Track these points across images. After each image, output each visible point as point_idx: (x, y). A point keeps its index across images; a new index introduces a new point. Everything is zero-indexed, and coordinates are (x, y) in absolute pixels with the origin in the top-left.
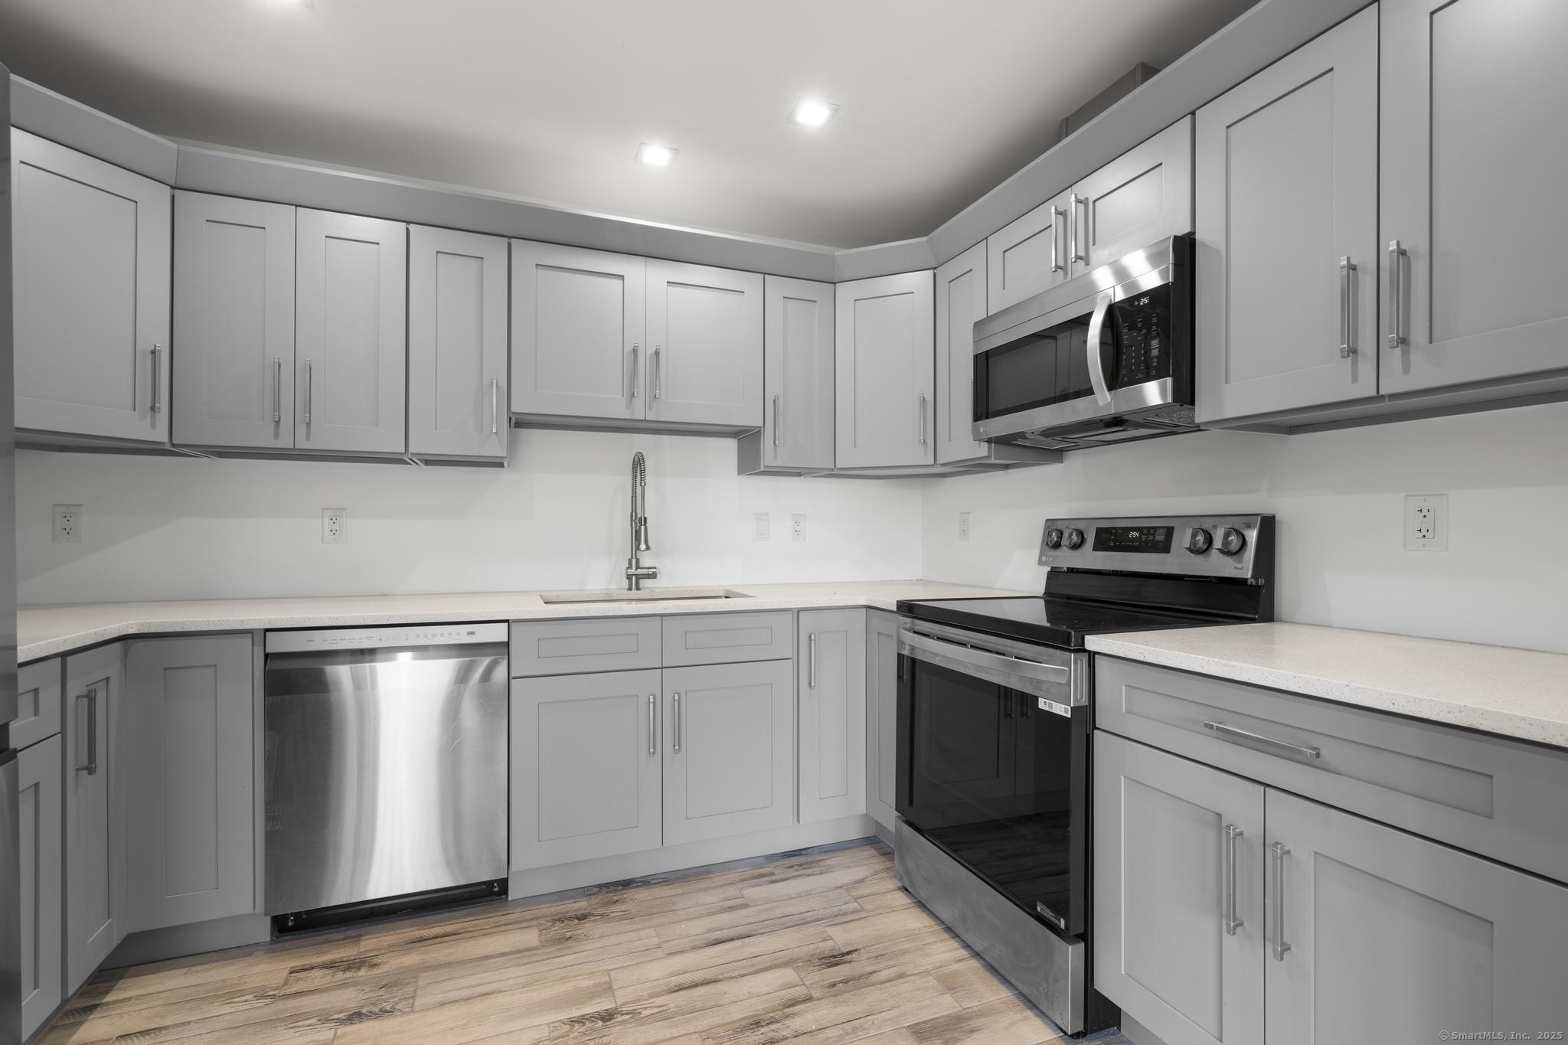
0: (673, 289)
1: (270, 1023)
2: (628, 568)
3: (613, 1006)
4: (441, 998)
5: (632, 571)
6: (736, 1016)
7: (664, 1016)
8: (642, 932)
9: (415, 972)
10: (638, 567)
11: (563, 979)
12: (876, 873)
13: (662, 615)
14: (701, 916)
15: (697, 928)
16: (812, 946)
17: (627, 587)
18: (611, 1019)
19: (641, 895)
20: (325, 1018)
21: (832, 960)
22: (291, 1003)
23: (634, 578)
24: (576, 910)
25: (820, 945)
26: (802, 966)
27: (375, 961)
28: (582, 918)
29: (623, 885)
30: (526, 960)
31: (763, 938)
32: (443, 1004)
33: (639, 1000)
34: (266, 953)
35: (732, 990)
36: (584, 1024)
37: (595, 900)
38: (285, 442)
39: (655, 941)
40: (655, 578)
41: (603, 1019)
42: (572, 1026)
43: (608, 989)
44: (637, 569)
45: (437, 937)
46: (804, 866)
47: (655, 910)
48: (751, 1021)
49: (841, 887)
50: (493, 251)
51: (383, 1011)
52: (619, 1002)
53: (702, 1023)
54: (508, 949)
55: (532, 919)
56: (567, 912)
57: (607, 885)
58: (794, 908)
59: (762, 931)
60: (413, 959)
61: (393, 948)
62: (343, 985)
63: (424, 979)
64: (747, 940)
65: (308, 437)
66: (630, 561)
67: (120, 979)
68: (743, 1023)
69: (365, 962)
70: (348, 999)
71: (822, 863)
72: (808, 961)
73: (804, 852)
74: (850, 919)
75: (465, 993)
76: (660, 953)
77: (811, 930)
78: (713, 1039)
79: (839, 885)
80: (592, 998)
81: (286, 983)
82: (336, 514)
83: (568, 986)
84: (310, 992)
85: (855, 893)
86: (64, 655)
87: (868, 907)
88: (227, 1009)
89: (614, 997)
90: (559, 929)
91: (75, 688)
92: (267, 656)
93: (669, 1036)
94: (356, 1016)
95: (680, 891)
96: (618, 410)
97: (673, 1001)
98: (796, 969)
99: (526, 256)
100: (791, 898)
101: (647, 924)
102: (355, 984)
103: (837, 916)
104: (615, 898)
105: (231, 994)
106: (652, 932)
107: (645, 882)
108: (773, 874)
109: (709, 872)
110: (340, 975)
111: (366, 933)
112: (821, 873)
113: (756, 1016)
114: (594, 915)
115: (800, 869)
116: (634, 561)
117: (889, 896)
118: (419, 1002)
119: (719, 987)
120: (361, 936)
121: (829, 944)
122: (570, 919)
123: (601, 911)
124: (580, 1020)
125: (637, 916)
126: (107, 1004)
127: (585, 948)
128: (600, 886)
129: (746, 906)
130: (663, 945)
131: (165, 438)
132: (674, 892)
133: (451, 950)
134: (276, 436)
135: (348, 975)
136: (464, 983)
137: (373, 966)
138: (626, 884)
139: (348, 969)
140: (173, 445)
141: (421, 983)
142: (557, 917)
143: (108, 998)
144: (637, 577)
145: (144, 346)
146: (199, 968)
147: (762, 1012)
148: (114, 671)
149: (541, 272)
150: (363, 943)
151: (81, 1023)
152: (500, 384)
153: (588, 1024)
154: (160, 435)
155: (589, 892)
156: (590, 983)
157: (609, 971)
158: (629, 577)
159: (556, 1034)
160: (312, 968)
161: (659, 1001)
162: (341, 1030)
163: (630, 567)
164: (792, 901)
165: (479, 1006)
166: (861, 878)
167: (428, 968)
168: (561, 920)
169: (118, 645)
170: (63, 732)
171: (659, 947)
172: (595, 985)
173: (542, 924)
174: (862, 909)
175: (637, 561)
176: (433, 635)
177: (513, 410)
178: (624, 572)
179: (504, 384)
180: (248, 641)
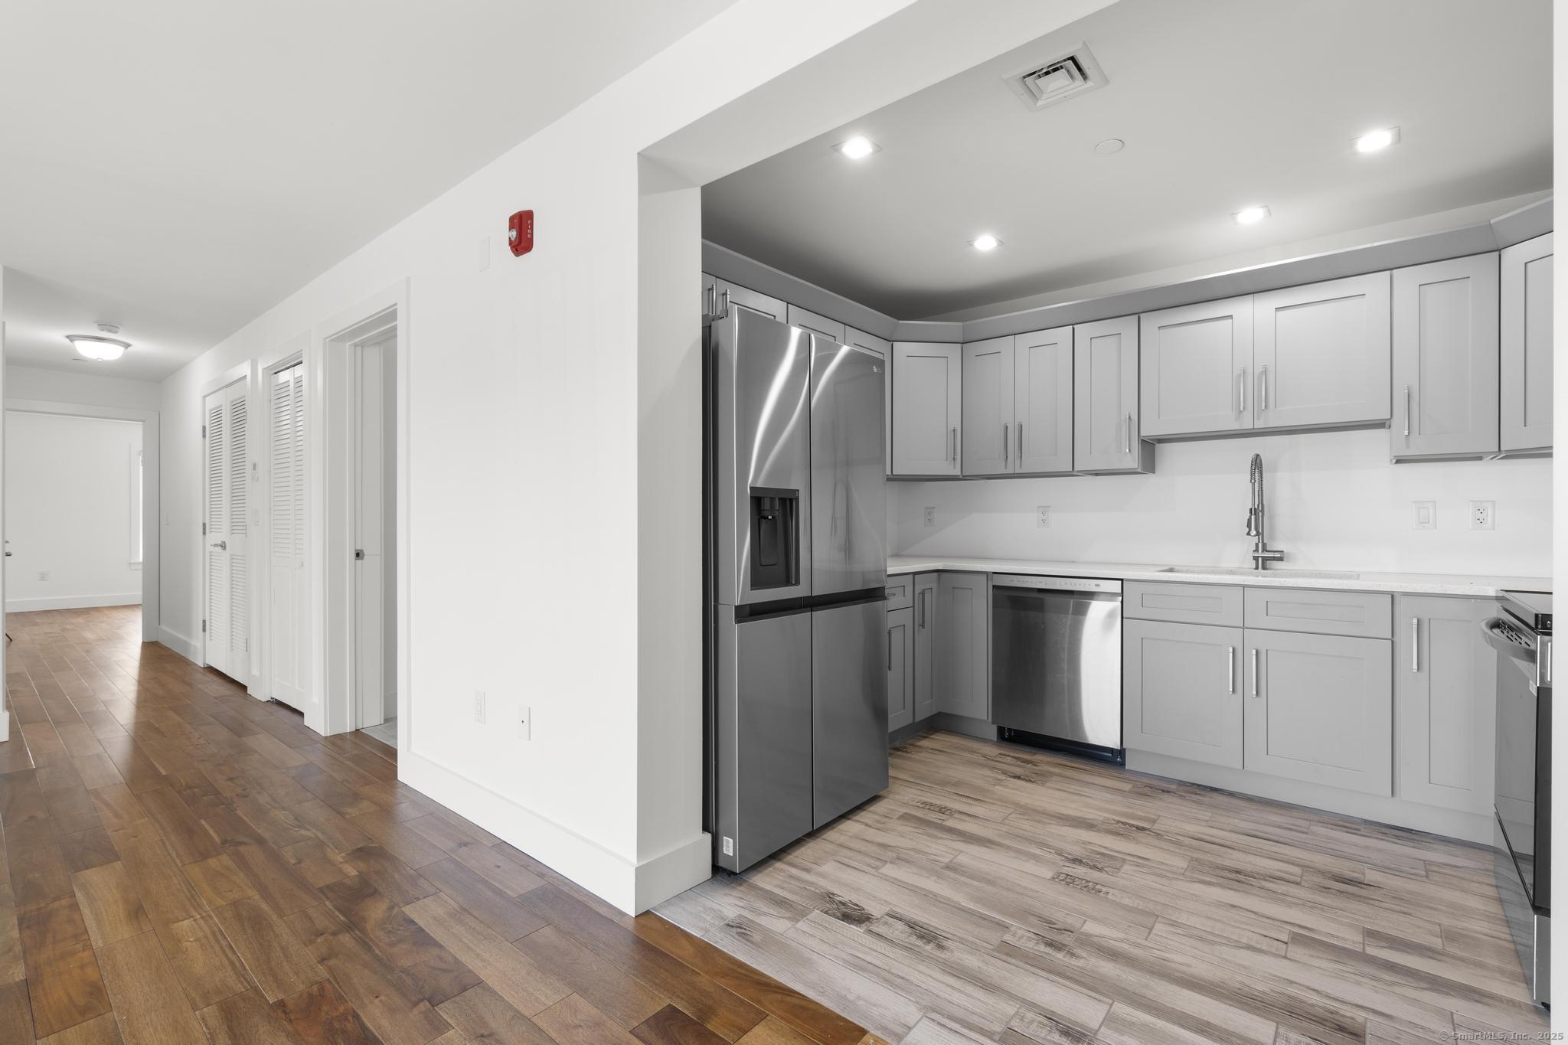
0: (1280, 313)
1: (983, 766)
2: (1254, 551)
3: (1149, 827)
4: (1059, 787)
5: (1260, 554)
6: (1225, 863)
7: (1178, 844)
8: (1202, 812)
9: (1052, 774)
10: (1264, 550)
11: (1129, 807)
13: (1244, 587)
14: (1257, 822)
16: (1335, 868)
17: (1254, 567)
18: (1143, 830)
19: (1220, 797)
20: (1004, 773)
21: (1347, 880)
22: (993, 763)
23: (1260, 559)
24: (1166, 787)
25: (1346, 871)
26: (1312, 871)
27: (1038, 764)
28: (1165, 792)
29: (1213, 789)
30: (1113, 793)
33: (1166, 831)
34: (992, 743)
35: (1236, 854)
37: (1182, 788)
38: (1010, 471)
40: (1282, 560)
41: (1138, 828)
42: (1117, 823)
43: (1154, 821)
44: (1263, 551)
46: (1400, 838)
47: (1225, 807)
48: (1235, 869)
49: (1424, 861)
50: (1127, 328)
51: (1030, 781)
53: (1199, 855)
54: (1108, 785)
55: (1133, 781)
56: (1158, 786)
57: (1199, 786)
58: (1350, 850)
60: (1056, 770)
61: (1048, 763)
62: (1019, 766)
63: (1054, 778)
65: (1021, 467)
66: (1257, 545)
69: (1032, 762)
70: (1018, 771)
71: (1423, 843)
72: (1321, 872)
73: (1413, 832)
74: (1402, 875)
76: (1204, 824)
80: (1139, 819)
81: (996, 756)
82: (1044, 509)
83: (1129, 810)
84: (1004, 762)
85: (1433, 868)
86: (915, 574)
87: (1434, 878)
88: (970, 755)
89: (1153, 824)
91: (918, 590)
92: (994, 586)
94: (1018, 778)
95: (1255, 807)
96: (1227, 422)
97: (1187, 841)
98: (1304, 870)
99: (1150, 323)
102: (1024, 767)
103: (1389, 869)
105: (973, 751)
106: (1210, 815)
107: (1232, 794)
108: (1359, 830)
109: (1293, 808)
110: (1019, 763)
111: (1042, 754)
112: (1414, 847)
113: (1242, 869)
114: (1175, 794)
115: (1389, 837)
116: (1260, 545)
117: (1474, 884)
118: (1050, 784)
120: (1038, 753)
121: (1356, 874)
122: (1157, 789)
123: (1183, 794)
124: (1124, 823)
125: (1205, 804)
126: (931, 738)
127: (1154, 802)
128: (1196, 784)
129: (1303, 832)
130: (1211, 822)
131: (959, 473)
132: (1247, 805)
134: (1006, 468)
135: (1024, 764)
136: (1074, 787)
137: (1036, 765)
138: (1215, 790)
140: (963, 476)
141: (1053, 779)
143: (931, 736)
144: (1266, 559)
145: (951, 428)
147: (1249, 870)
148: (934, 586)
149: (1162, 331)
150: (1037, 756)
152: (1132, 417)
153: (1128, 826)
154: (957, 472)
155: (1182, 783)
156: (1143, 815)
157: (1159, 816)
158: (1256, 559)
160: (1008, 756)
161: (1180, 837)
162: (1008, 779)
163: (1257, 550)
164: (1353, 846)
166: (1459, 865)
167: (1059, 775)
168: (1150, 787)
169: (935, 574)
170: (913, 607)
172: (1146, 816)
173: (1138, 784)
174: (1427, 876)
175: (1264, 545)
176: (1075, 584)
177: (1142, 434)
178: (1251, 555)
179: (1135, 417)
180: (984, 578)
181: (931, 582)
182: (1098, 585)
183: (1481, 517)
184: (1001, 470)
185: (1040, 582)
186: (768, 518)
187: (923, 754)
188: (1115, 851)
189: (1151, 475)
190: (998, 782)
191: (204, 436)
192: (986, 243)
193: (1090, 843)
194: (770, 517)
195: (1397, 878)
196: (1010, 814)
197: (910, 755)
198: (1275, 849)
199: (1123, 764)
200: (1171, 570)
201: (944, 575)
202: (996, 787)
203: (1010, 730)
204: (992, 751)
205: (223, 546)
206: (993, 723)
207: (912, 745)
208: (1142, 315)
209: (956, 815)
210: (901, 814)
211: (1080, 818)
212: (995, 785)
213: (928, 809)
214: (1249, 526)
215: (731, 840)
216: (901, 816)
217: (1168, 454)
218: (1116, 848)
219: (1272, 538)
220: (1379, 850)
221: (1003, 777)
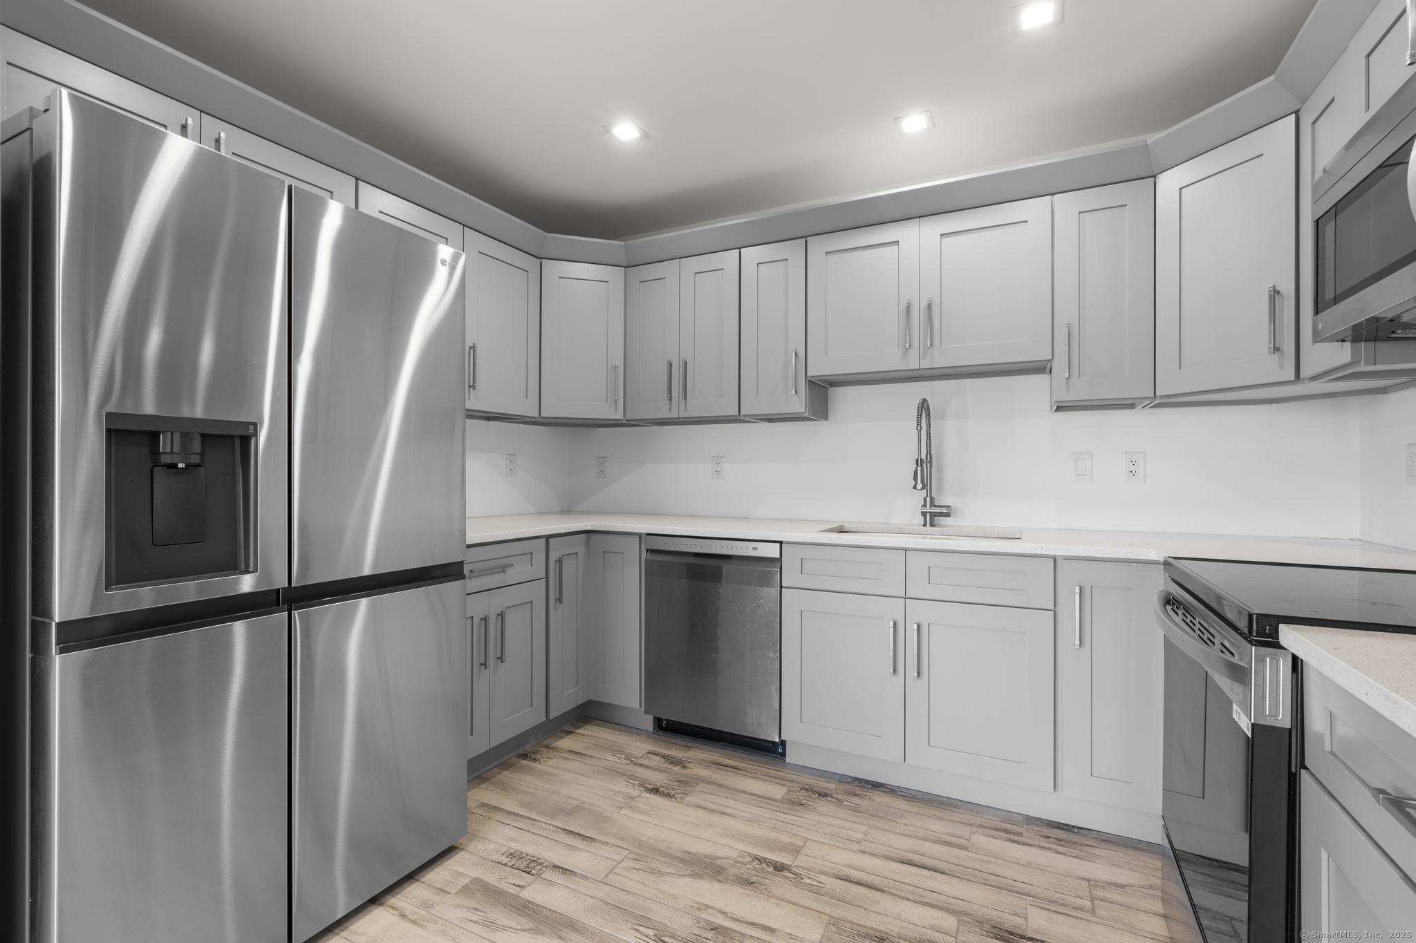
0: (945, 240)
1: (620, 774)
2: (922, 506)
3: (789, 863)
4: (700, 802)
5: (928, 509)
6: (870, 924)
7: (817, 891)
8: (856, 826)
10: (932, 505)
11: (774, 828)
12: (1151, 887)
13: (905, 550)
14: (916, 837)
15: (901, 844)
16: (996, 912)
17: (923, 523)
18: (780, 871)
19: (880, 798)
20: (641, 784)
21: (1006, 935)
22: (635, 768)
23: (928, 515)
24: (823, 788)
25: (1007, 916)
26: (969, 922)
27: (688, 765)
28: (822, 795)
29: (873, 786)
30: (763, 805)
31: (954, 881)
32: (698, 807)
33: (810, 870)
34: (647, 737)
35: (886, 902)
36: (761, 863)
37: (843, 787)
39: (860, 836)
40: (949, 516)
41: (775, 868)
42: (753, 860)
43: (796, 851)
44: (930, 507)
45: (728, 766)
46: (1063, 843)
47: (881, 814)
48: (878, 934)
49: (1088, 880)
50: (793, 254)
51: (668, 794)
52: (796, 863)
53: (839, 911)
54: (759, 793)
55: (790, 781)
56: (816, 787)
57: (860, 781)
58: (1012, 872)
59: (958, 875)
60: (705, 773)
61: (700, 762)
62: (663, 771)
63: (702, 787)
64: (936, 875)
65: (686, 410)
66: (925, 499)
67: (587, 724)
68: (870, 932)
69: (682, 763)
70: (658, 778)
71: (1087, 849)
72: (979, 922)
73: (1075, 830)
74: (1067, 912)
75: (714, 807)
76: (855, 847)
77: (1011, 899)
78: (837, 928)
79: (1087, 877)
80: (781, 850)
81: (641, 757)
82: (718, 460)
83: (773, 835)
84: (647, 767)
85: (1099, 893)
86: (548, 537)
87: (1100, 912)
88: (611, 758)
89: (796, 857)
90: (801, 796)
92: (647, 550)
93: (807, 905)
94: (655, 791)
95: (915, 810)
96: (893, 362)
97: (831, 884)
98: (960, 922)
99: (818, 247)
100: (1019, 864)
101: (865, 822)
102: (669, 773)
103: (1053, 902)
104: (859, 792)
105: (616, 750)
106: (864, 829)
107: (893, 791)
108: (1020, 835)
109: (955, 806)
110: (666, 765)
111: (696, 748)
112: (1077, 857)
113: (887, 934)
114: (832, 797)
115: (1054, 843)
116: (928, 499)
117: (1143, 917)
118: (689, 799)
119: (878, 895)
120: (692, 747)
121: (1018, 920)
122: (814, 792)
123: (840, 797)
124: (760, 860)
125: (864, 812)
126: (576, 733)
127: (805, 815)
128: (856, 779)
129: (964, 848)
130: (863, 843)
131: (621, 417)
132: (910, 808)
133: (728, 778)
134: (669, 411)
135: (670, 766)
136: (716, 801)
137: (684, 767)
138: (876, 786)
139: (672, 763)
140: (625, 421)
141: (698, 788)
142: (806, 787)
143: (577, 731)
144: (934, 515)
145: (612, 364)
146: (617, 732)
147: (895, 934)
148: (581, 550)
149: (830, 257)
150: (690, 752)
151: (563, 737)
152: (799, 354)
153: (764, 865)
154: (618, 415)
155: (843, 779)
156: (788, 840)
157: (807, 839)
158: (924, 514)
159: (740, 860)
160: (655, 755)
161: (822, 878)
162: (643, 794)
163: (925, 505)
164: (1016, 866)
165: (715, 818)
166: (1125, 883)
167: (707, 781)
168: (807, 790)
169: (583, 536)
170: (547, 577)
171: (859, 842)
172: (790, 844)
173: (793, 787)
174: (1093, 911)
175: (932, 499)
176: (732, 547)
177: (809, 374)
178: (919, 510)
179: (802, 354)
180: (636, 540)
181: (579, 544)
182: (755, 549)
183: (1134, 469)
184: (664, 414)
185: (695, 545)
186: (174, 466)
187: (551, 762)
188: (737, 920)
189: (824, 422)
190: (629, 802)
192: (626, 131)
193: (708, 907)
194: (180, 465)
195: (1062, 918)
196: (619, 863)
197: (536, 765)
198: (930, 884)
199: (784, 755)
200: (841, 531)
201: (595, 536)
202: (624, 811)
203: (665, 719)
204: (639, 747)
206: (646, 712)
207: (548, 747)
208: (808, 239)
209: (548, 874)
210: (466, 882)
211: (708, 857)
212: (621, 808)
213: (512, 867)
214: (915, 478)
216: (466, 886)
217: (843, 398)
218: (738, 913)
219: (940, 491)
220: (1042, 869)
221: (635, 792)
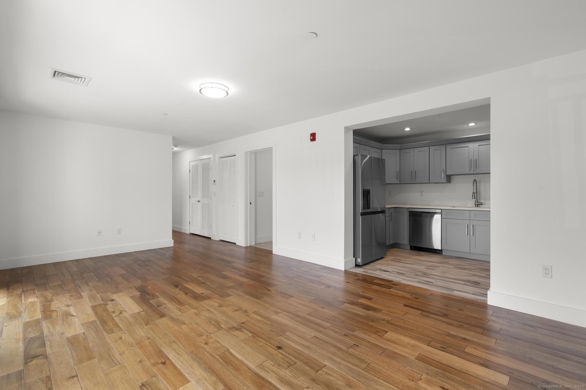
0: (479, 146)
5: (476, 203)
6: (463, 267)
7: (453, 265)
9: (424, 255)
10: (477, 202)
11: (443, 260)
13: (470, 210)
17: (475, 206)
20: (413, 254)
22: (410, 253)
24: (451, 257)
29: (462, 258)
30: (439, 258)
35: (465, 266)
38: (413, 182)
40: (482, 204)
41: (444, 263)
47: (465, 260)
50: (443, 148)
51: (420, 256)
55: (444, 256)
62: (416, 254)
66: (476, 201)
75: (429, 257)
76: (459, 262)
82: (422, 192)
86: (389, 208)
91: (390, 212)
92: (409, 211)
97: (455, 264)
99: (449, 147)
104: (459, 258)
106: (462, 261)
114: (453, 259)
122: (449, 258)
124: (441, 262)
131: (399, 183)
133: (431, 255)
134: (412, 181)
137: (420, 253)
144: (478, 204)
145: (397, 171)
146: (401, 249)
148: (393, 211)
149: (451, 149)
151: (391, 249)
154: (399, 182)
156: (446, 261)
157: (449, 261)
158: (475, 204)
159: (437, 261)
163: (475, 202)
165: (431, 258)
167: (427, 255)
169: (394, 208)
170: (389, 216)
175: (477, 201)
176: (430, 210)
177: (447, 174)
179: (445, 170)
180: (407, 209)
182: (435, 211)
184: (410, 182)
185: (421, 210)
186: (365, 194)
187: (393, 251)
189: (450, 184)
190: (411, 256)
191: (190, 172)
192: (408, 129)
193: (433, 264)
196: (415, 260)
199: (442, 254)
200: (454, 207)
201: (396, 209)
203: (413, 246)
204: (409, 251)
205: (199, 201)
206: (409, 245)
208: (446, 145)
209: (403, 260)
210: (391, 260)
211: (431, 261)
214: (473, 196)
215: (359, 259)
217: (455, 179)
218: (439, 265)
219: (480, 199)
